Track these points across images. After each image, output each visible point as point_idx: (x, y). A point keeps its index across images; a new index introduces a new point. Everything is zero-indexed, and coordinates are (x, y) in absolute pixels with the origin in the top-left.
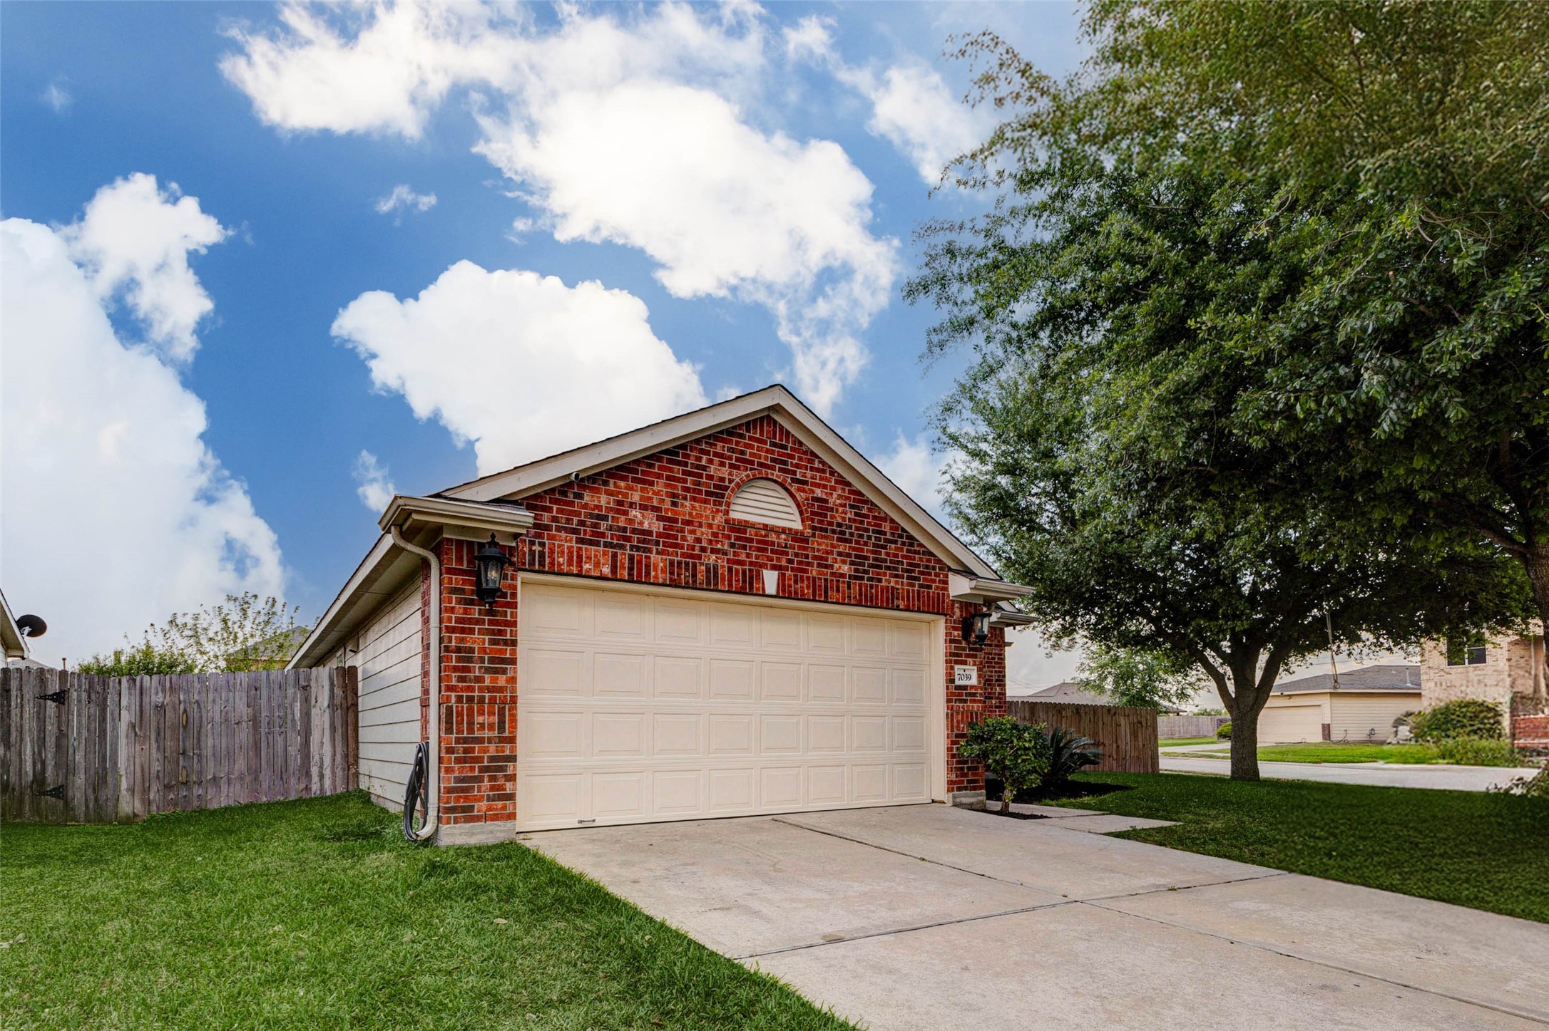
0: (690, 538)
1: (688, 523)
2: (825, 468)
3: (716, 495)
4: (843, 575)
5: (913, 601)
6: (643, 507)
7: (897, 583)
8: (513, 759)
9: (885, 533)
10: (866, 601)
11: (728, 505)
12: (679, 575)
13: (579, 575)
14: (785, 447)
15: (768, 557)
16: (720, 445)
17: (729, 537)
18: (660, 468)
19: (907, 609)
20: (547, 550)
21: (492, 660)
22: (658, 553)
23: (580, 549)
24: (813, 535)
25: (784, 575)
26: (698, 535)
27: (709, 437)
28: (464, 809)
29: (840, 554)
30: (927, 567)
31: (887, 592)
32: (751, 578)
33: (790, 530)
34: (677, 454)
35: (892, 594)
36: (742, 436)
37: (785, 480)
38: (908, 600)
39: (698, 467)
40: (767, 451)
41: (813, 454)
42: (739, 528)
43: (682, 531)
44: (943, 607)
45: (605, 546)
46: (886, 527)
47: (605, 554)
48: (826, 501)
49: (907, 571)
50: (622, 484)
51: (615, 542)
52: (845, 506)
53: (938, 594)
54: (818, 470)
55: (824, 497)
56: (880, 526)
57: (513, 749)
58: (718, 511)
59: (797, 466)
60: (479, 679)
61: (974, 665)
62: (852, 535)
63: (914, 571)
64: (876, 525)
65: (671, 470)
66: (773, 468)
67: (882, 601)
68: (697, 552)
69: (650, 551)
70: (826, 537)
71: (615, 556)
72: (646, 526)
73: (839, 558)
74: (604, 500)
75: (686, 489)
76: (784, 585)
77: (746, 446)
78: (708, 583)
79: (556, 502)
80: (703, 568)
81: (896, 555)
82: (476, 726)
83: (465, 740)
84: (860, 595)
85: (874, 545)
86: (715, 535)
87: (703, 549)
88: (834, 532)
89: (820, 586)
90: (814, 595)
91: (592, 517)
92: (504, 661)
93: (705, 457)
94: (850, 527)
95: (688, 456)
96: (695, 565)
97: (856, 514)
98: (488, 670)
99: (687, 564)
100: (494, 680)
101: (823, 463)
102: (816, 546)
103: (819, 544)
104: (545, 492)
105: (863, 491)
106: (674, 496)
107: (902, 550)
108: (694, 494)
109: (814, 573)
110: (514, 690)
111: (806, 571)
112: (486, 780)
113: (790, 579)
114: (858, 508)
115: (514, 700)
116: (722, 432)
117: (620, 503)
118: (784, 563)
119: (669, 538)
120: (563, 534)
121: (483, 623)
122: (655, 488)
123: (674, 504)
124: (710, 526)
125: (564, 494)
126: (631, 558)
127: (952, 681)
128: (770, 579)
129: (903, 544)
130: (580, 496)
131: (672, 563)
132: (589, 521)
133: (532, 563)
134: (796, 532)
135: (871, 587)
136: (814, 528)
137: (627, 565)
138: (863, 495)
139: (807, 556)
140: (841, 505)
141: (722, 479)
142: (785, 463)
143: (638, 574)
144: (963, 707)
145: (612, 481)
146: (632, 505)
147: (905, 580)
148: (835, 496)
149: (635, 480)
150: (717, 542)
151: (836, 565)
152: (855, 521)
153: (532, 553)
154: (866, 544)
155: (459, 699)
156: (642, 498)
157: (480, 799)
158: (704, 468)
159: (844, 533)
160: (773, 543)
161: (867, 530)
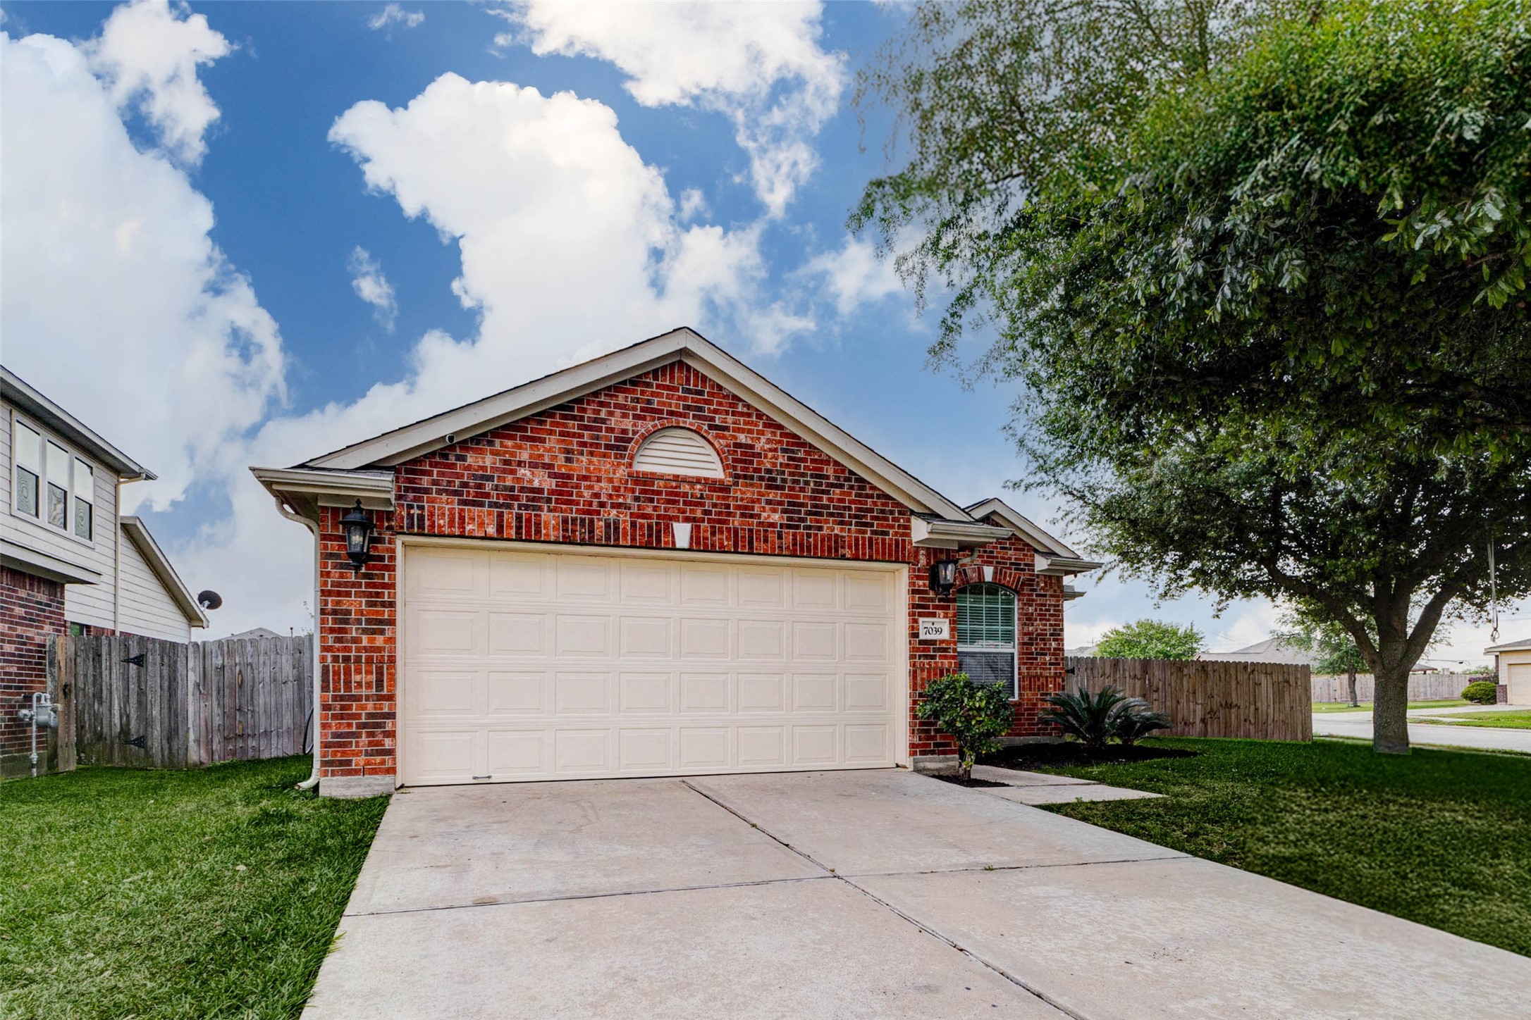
0: (587, 494)
1: (585, 478)
2: (750, 411)
3: (618, 448)
4: (773, 525)
5: (864, 548)
6: (533, 465)
7: (842, 530)
8: (392, 716)
9: (828, 477)
10: (802, 550)
11: (632, 457)
12: (574, 531)
13: (462, 536)
14: (700, 393)
15: (679, 510)
16: (621, 396)
17: (633, 491)
18: (552, 424)
19: (856, 558)
20: (426, 513)
21: (369, 621)
22: (550, 510)
23: (463, 510)
24: (736, 484)
25: (698, 527)
26: (596, 490)
27: (609, 388)
28: (341, 763)
29: (769, 502)
30: (883, 511)
31: (829, 540)
32: (659, 532)
33: (706, 479)
34: (572, 409)
35: (836, 542)
36: (649, 385)
37: (700, 427)
38: (857, 549)
39: (596, 420)
40: (679, 398)
41: (735, 397)
42: (645, 480)
43: (578, 486)
44: (904, 555)
45: (490, 506)
46: (829, 471)
47: (489, 514)
48: (752, 447)
49: (856, 517)
50: (509, 443)
51: (501, 501)
52: (776, 450)
53: (897, 541)
54: (742, 414)
55: (749, 442)
56: (821, 469)
57: (392, 707)
58: (619, 464)
59: (716, 411)
60: (356, 640)
61: (946, 616)
62: (784, 481)
63: (865, 517)
64: (815, 469)
65: (565, 425)
66: (686, 416)
67: (822, 551)
68: (594, 507)
69: (540, 509)
70: (752, 485)
71: (500, 515)
72: (536, 484)
73: (768, 507)
74: (488, 460)
75: (584, 444)
76: (698, 538)
77: (653, 394)
78: (608, 538)
79: (436, 465)
80: (602, 523)
81: (840, 501)
82: (353, 685)
83: (342, 698)
84: (795, 544)
85: (813, 491)
86: (616, 489)
87: (602, 505)
88: (761, 479)
89: (743, 537)
90: (736, 546)
91: (475, 477)
92: (382, 622)
93: (604, 410)
94: (783, 473)
95: (584, 410)
96: (591, 521)
97: (790, 458)
98: (365, 631)
99: (583, 520)
100: (370, 640)
101: (748, 406)
102: (739, 495)
103: (743, 492)
104: (425, 456)
105: (799, 433)
106: (568, 451)
107: (849, 494)
108: (592, 448)
109: (736, 523)
110: (393, 650)
111: (726, 522)
112: (364, 735)
113: (706, 531)
114: (793, 451)
115: (392, 660)
116: (624, 382)
117: (507, 462)
118: (699, 514)
119: (563, 496)
120: (444, 497)
121: (360, 585)
122: (547, 445)
123: (568, 460)
124: (611, 480)
125: (446, 456)
126: (519, 517)
127: (916, 635)
128: (682, 533)
129: (851, 487)
130: (463, 458)
131: (565, 521)
132: (472, 482)
133: (411, 525)
134: (714, 481)
135: (809, 536)
136: (737, 476)
137: (514, 524)
138: (799, 438)
139: (728, 506)
140: (770, 450)
141: (624, 431)
142: (700, 409)
143: (528, 532)
144: (929, 664)
145: (497, 441)
146: (520, 463)
147: (853, 527)
148: (763, 440)
149: (523, 438)
150: (618, 496)
151: (764, 515)
152: (788, 466)
153: (411, 517)
154: (802, 490)
155: (335, 659)
156: (531, 456)
157: (357, 754)
158: (604, 421)
159: (775, 480)
160: (685, 495)
161: (804, 475)
